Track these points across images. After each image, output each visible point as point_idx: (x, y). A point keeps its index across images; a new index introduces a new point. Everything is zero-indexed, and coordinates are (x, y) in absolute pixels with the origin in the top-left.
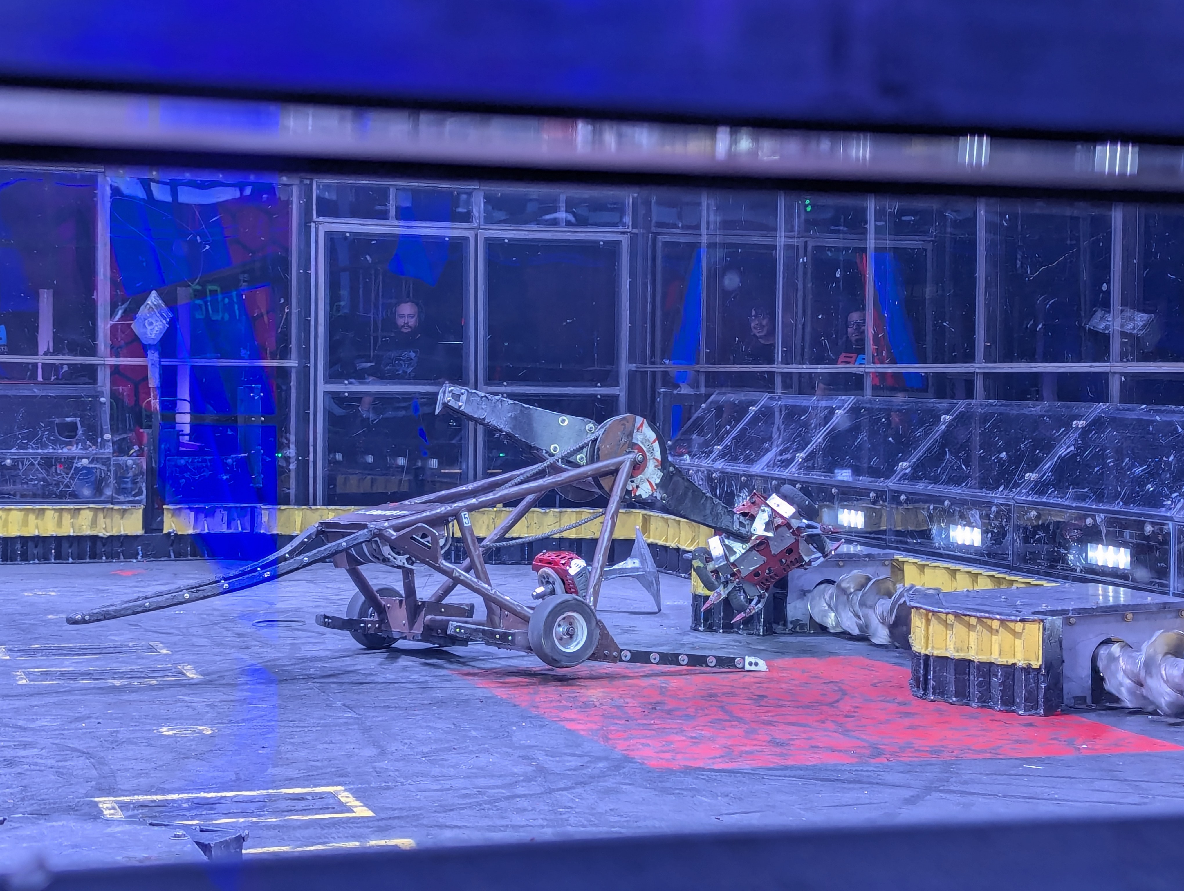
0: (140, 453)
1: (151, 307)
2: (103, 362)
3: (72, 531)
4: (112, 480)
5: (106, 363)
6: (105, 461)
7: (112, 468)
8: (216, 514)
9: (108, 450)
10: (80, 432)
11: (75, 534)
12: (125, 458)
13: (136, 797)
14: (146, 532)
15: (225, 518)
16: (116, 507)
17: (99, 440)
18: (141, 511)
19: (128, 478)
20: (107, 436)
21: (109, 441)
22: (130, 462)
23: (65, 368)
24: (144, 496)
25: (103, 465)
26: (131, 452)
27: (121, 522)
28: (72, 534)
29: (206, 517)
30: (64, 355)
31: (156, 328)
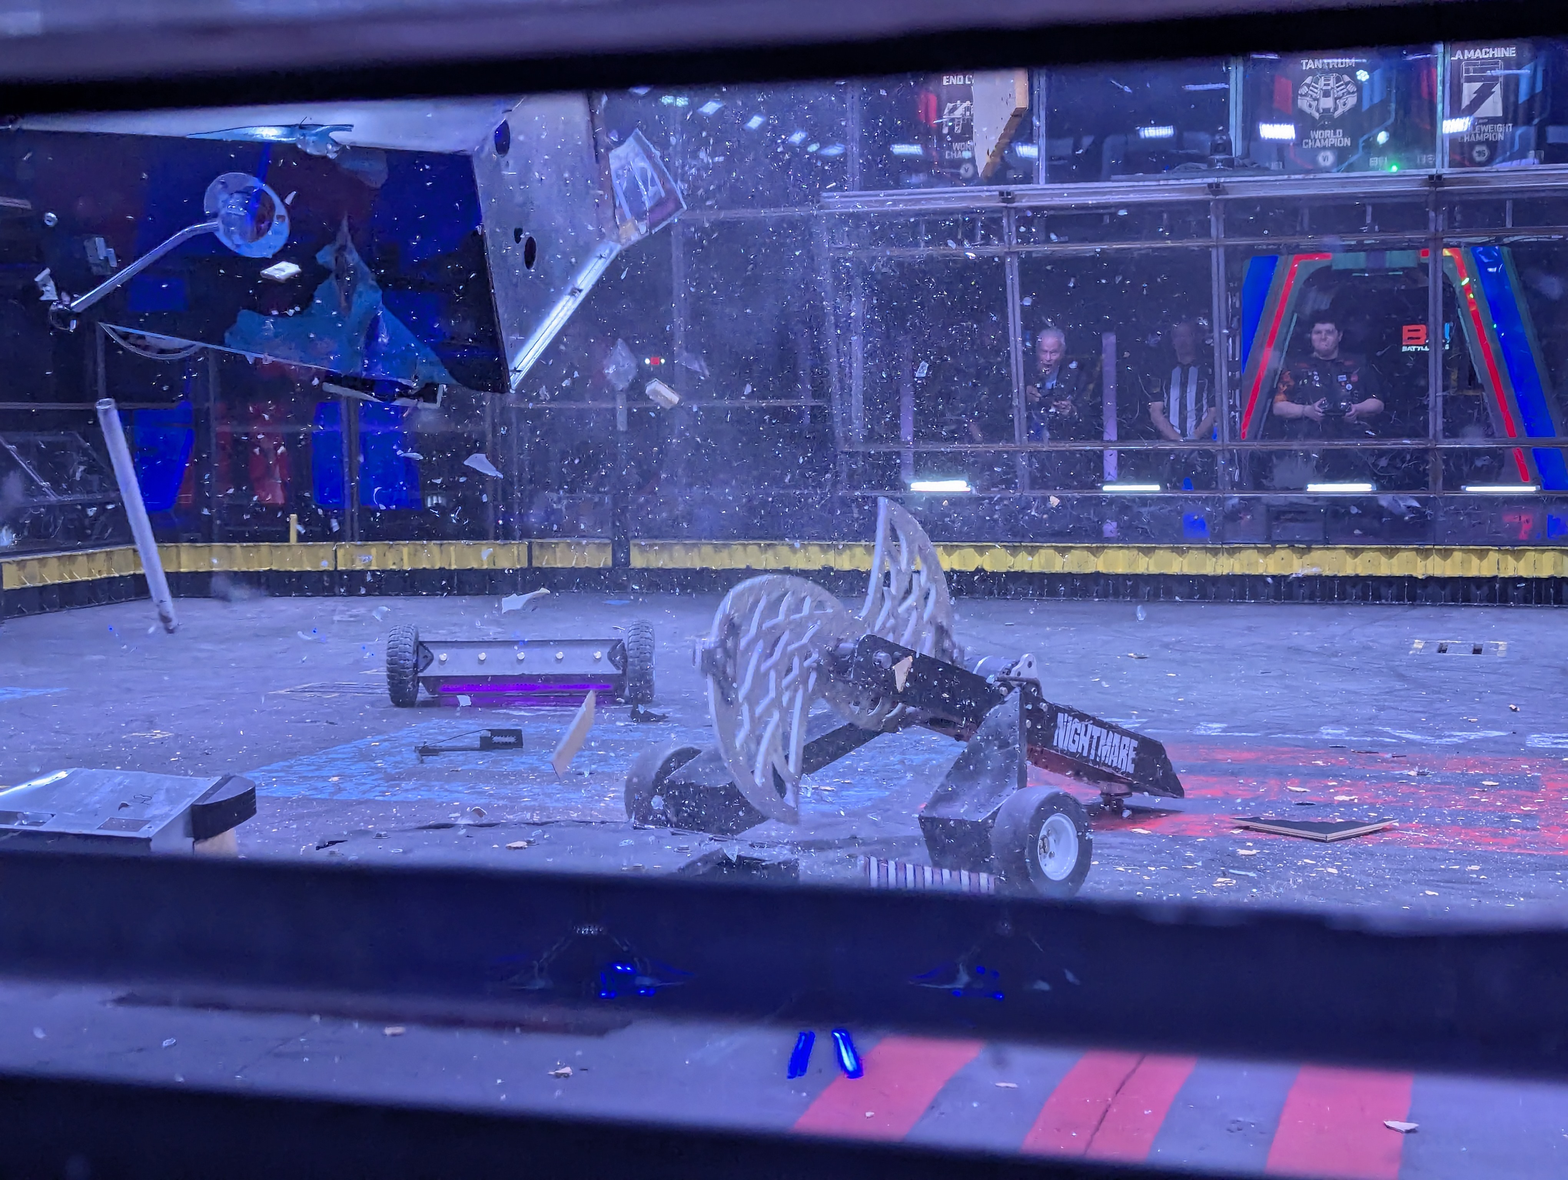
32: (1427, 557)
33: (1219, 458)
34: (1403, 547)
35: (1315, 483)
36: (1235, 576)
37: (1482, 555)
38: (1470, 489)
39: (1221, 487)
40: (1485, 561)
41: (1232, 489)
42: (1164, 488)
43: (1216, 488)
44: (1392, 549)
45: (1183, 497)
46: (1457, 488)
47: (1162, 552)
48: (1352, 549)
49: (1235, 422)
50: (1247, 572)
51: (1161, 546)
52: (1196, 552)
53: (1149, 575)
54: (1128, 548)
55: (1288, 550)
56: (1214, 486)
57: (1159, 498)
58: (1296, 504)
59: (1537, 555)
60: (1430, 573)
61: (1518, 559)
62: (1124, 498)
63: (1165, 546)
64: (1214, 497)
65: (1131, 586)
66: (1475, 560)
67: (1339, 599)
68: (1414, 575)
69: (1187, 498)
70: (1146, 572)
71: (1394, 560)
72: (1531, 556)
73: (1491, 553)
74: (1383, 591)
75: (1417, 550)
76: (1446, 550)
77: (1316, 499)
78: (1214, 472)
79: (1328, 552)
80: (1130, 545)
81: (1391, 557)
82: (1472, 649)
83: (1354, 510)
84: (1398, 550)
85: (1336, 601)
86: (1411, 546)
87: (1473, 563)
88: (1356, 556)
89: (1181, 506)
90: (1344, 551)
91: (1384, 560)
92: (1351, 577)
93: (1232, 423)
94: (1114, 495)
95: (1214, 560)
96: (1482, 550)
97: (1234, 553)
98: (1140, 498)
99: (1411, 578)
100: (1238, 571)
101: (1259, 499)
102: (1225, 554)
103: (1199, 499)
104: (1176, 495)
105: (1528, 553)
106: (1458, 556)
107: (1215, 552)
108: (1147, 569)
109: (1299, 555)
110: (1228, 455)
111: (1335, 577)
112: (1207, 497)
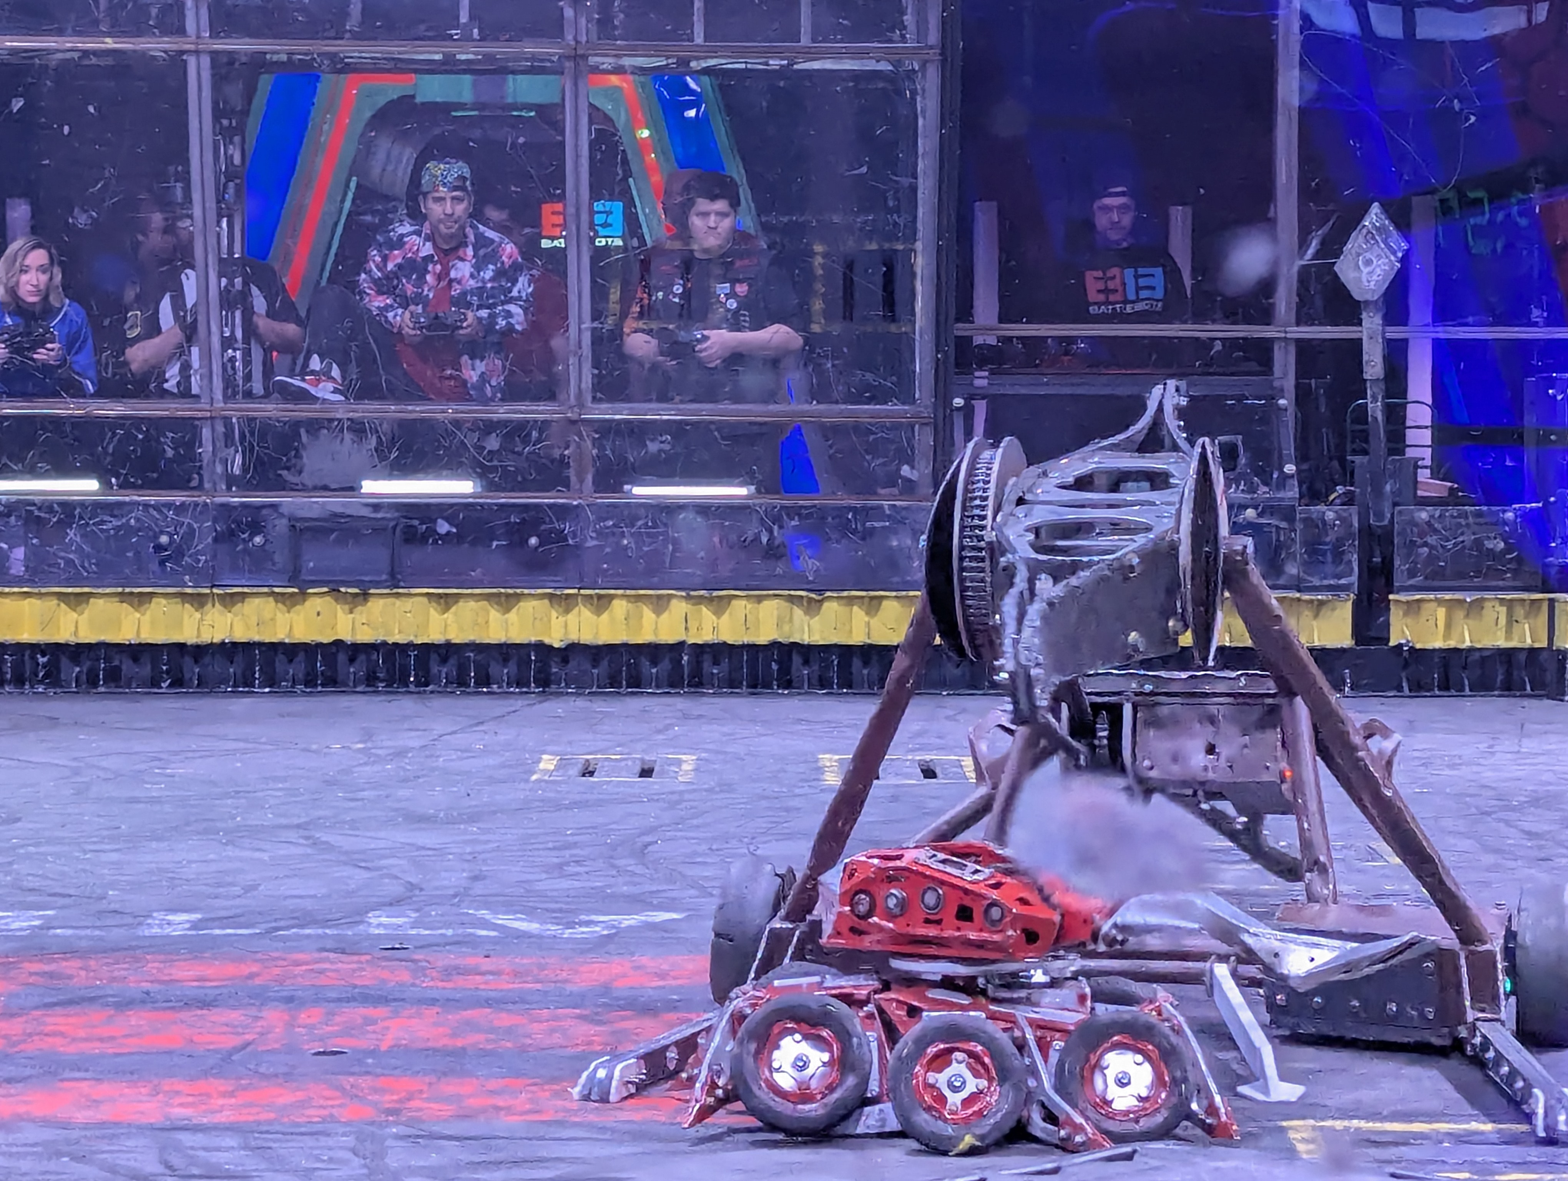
0: (1349, 500)
1: (1369, 232)
2: (1283, 335)
3: (1227, 639)
4: (1297, 548)
5: (1289, 336)
6: (1288, 514)
7: (1299, 526)
8: (1484, 612)
9: (1292, 492)
10: (1242, 461)
11: (1233, 645)
12: (1322, 507)
13: (1355, 1123)
14: (1356, 644)
15: (1503, 621)
16: (1306, 597)
17: (1275, 476)
18: (1349, 604)
19: (1326, 544)
20: (1290, 468)
21: (1292, 476)
22: (1330, 515)
23: (1218, 346)
24: (1354, 578)
25: (1282, 520)
26: (1332, 497)
27: (1315, 623)
28: (1228, 644)
29: (1467, 616)
30: (1214, 321)
31: (1378, 271)
32: (567, 611)
33: (206, 433)
34: (526, 591)
35: (376, 479)
36: (234, 644)
37: (660, 605)
38: (638, 490)
39: (207, 485)
40: (665, 616)
41: (229, 488)
42: (106, 484)
43: (200, 487)
44: (508, 596)
45: (138, 503)
46: (617, 488)
47: (101, 601)
48: (440, 596)
49: (233, 368)
50: (257, 638)
51: (100, 590)
52: (163, 601)
53: (78, 645)
54: (40, 595)
55: (328, 599)
56: (194, 483)
57: (97, 505)
58: (342, 515)
59: (749, 606)
60: (574, 637)
61: (718, 613)
62: (34, 505)
63: (108, 590)
64: (196, 505)
65: (44, 666)
66: (648, 614)
67: (418, 684)
68: (547, 641)
69: (146, 506)
70: (73, 640)
71: (512, 615)
72: (741, 606)
73: (674, 602)
74: (494, 669)
75: (551, 597)
76: (600, 597)
77: (376, 507)
78: (194, 458)
79: (398, 602)
80: (44, 590)
81: (508, 610)
82: (638, 769)
83: (443, 527)
84: (519, 597)
85: (412, 688)
86: (539, 591)
87: (644, 619)
88: (447, 609)
89: (138, 520)
90: (425, 600)
91: (494, 614)
92: (439, 646)
93: (230, 372)
94: (14, 498)
95: (198, 615)
96: (659, 597)
97: (234, 604)
98: (62, 504)
99: (541, 648)
100: (241, 635)
101: (274, 506)
102: (217, 604)
103: (169, 505)
104: (127, 499)
105: (734, 602)
106: (620, 607)
107: (199, 601)
108: (76, 633)
109: (347, 607)
110: (220, 429)
111: (410, 646)
112: (183, 504)
